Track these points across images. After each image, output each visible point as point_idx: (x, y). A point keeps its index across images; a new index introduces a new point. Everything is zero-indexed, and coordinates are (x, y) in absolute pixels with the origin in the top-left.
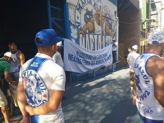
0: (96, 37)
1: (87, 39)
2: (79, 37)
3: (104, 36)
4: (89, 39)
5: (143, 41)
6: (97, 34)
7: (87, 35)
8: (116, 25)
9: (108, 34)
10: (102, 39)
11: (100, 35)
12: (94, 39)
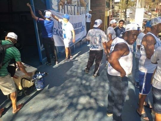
0: (73, 7)
1: (66, 11)
2: (59, 9)
3: (79, 7)
4: (68, 10)
5: (108, 12)
6: (73, 5)
7: (66, 6)
9: (82, 5)
10: (78, 10)
11: (76, 6)
12: (72, 11)
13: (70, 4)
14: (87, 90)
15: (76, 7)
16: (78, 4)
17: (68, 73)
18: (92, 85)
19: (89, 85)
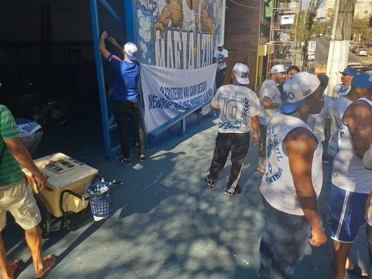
0: (185, 34)
1: (170, 43)
2: (153, 39)
3: (199, 35)
4: (173, 41)
5: (266, 46)
6: (186, 29)
7: (169, 32)
8: (219, 7)
9: (206, 30)
10: (196, 42)
11: (192, 31)
12: (182, 43)
13: (179, 28)
14: (210, 225)
15: (192, 34)
16: (197, 28)
17: (168, 182)
18: (223, 213)
19: (217, 215)
